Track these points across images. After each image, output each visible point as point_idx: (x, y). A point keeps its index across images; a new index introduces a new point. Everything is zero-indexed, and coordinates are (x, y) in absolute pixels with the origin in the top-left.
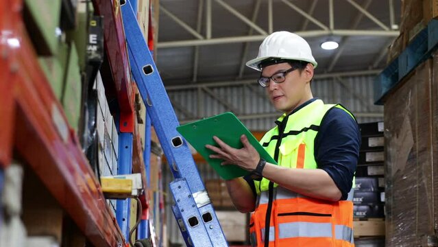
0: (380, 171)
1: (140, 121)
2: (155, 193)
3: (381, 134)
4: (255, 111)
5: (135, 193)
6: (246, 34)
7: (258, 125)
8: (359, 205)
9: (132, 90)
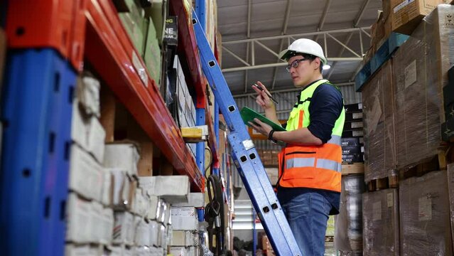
0: (361, 133)
1: (210, 104)
2: (223, 154)
3: (361, 111)
4: (282, 109)
5: (204, 138)
6: (276, 62)
7: (284, 116)
8: (347, 155)
9: (204, 81)
